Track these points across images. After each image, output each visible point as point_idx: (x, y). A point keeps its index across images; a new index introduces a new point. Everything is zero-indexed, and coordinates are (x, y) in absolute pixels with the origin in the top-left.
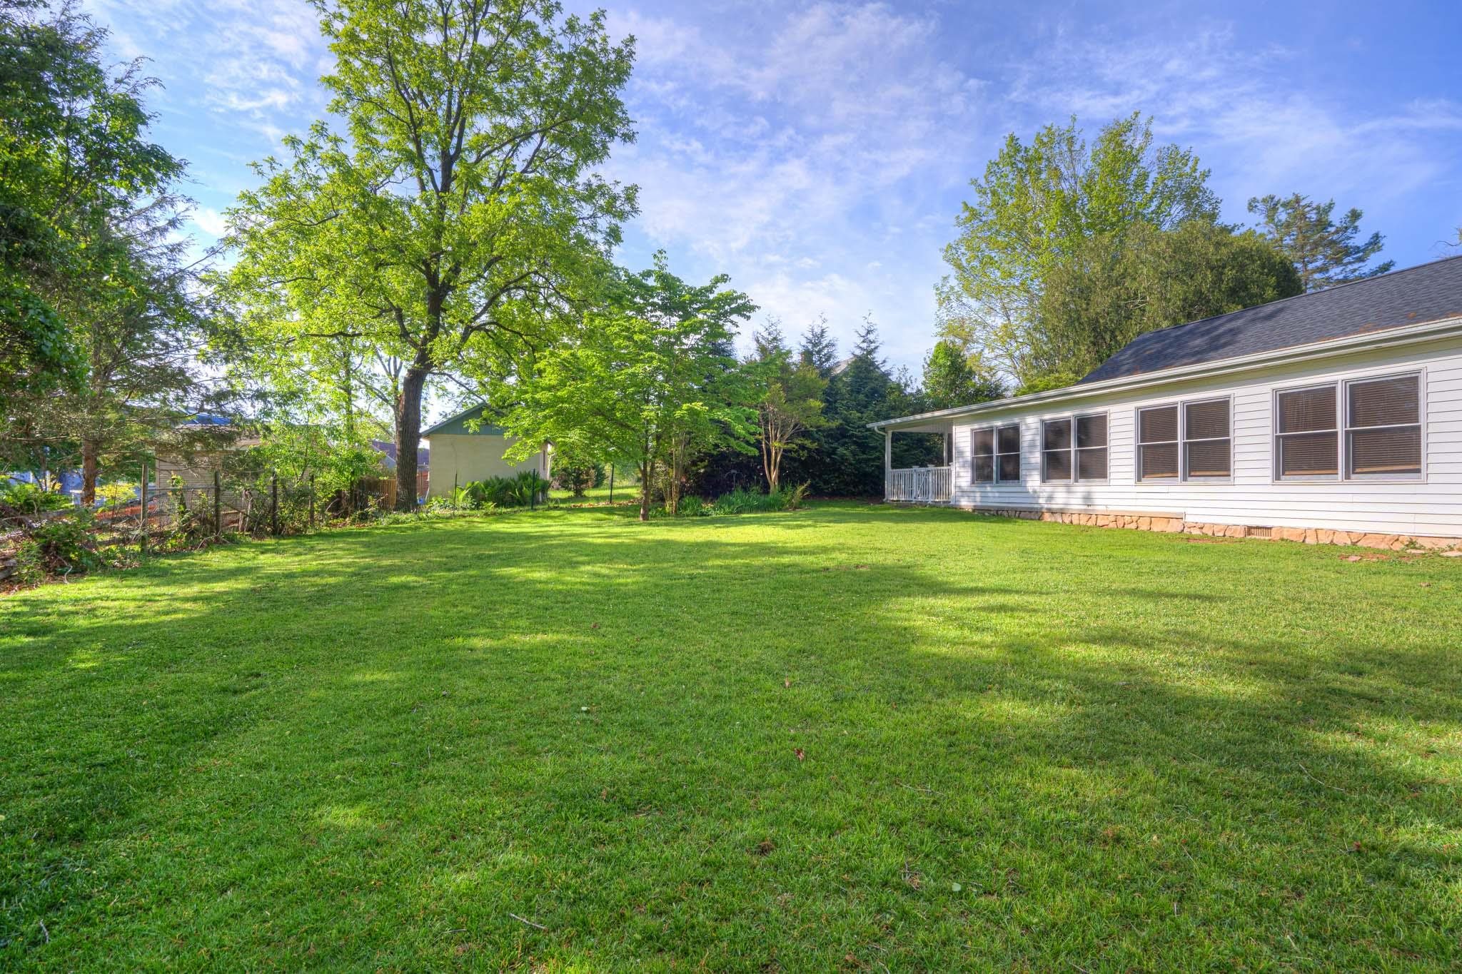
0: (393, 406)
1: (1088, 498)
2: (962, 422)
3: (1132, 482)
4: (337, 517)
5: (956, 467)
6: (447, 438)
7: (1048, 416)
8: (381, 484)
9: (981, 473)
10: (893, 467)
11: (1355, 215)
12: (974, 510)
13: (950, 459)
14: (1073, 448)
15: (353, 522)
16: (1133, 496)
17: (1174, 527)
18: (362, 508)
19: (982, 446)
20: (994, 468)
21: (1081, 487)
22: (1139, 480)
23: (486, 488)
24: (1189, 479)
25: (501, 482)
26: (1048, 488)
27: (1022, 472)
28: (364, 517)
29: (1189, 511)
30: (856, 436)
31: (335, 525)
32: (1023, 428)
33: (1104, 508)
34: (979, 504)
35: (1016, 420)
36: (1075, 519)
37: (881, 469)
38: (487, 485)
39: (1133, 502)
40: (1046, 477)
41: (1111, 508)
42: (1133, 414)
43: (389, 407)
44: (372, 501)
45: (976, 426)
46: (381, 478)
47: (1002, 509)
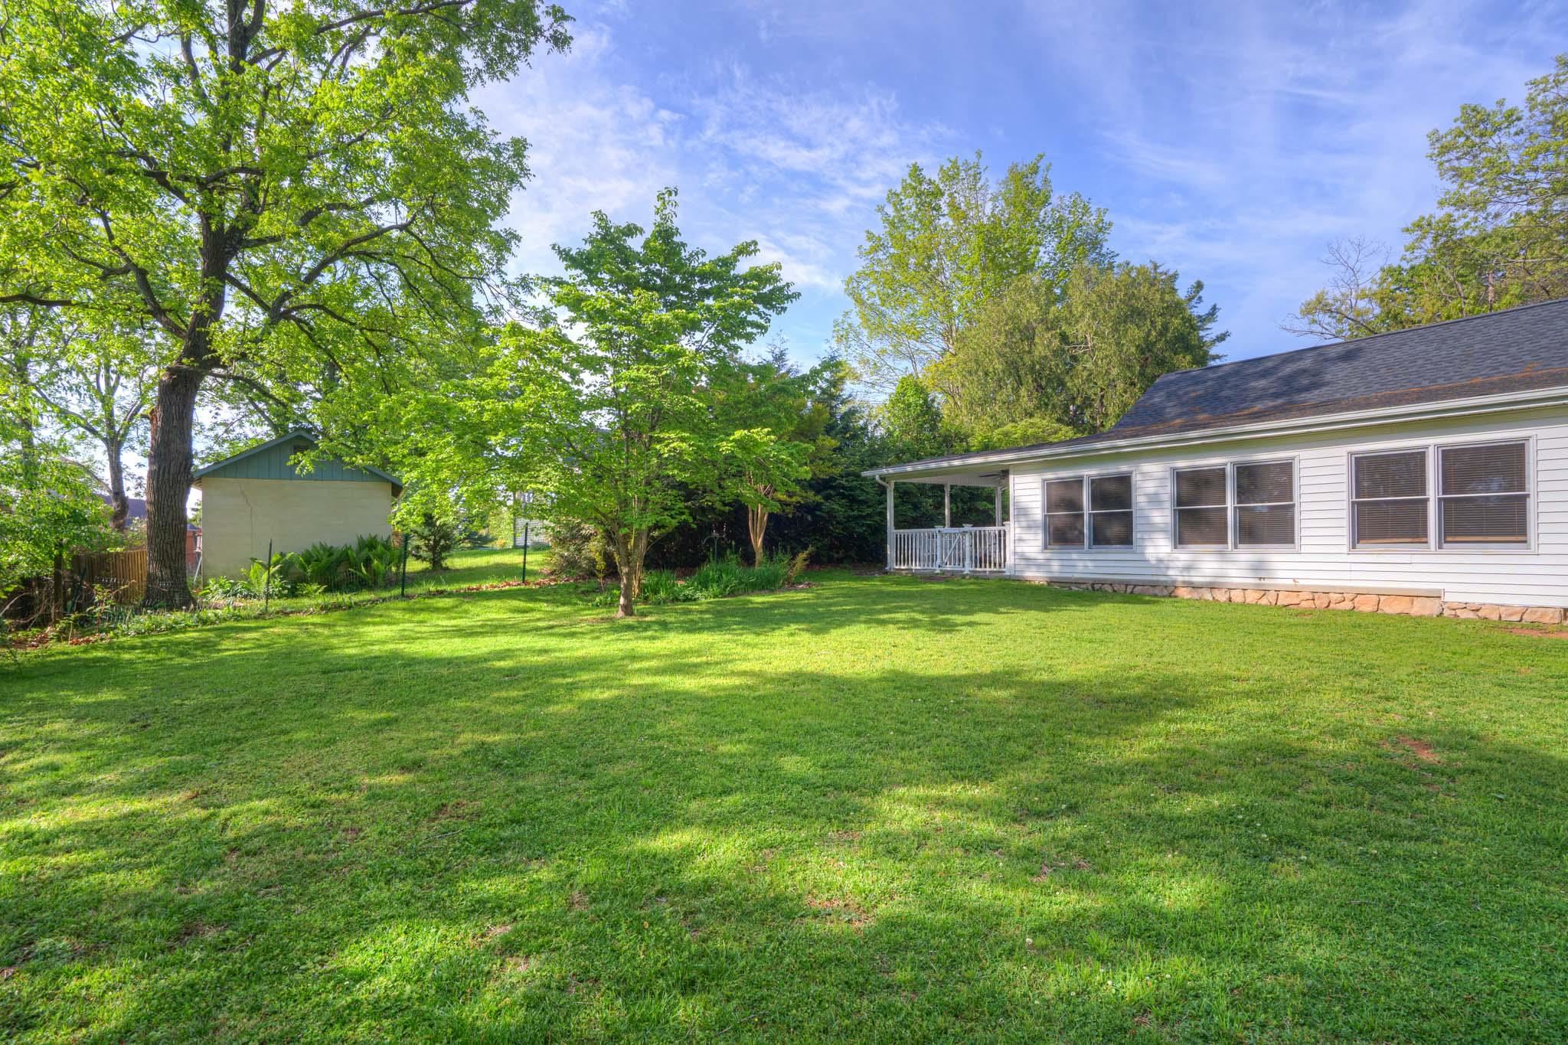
0: (104, 440)
1: (1258, 568)
2: (1024, 468)
3: (1345, 549)
4: (25, 627)
5: (1013, 530)
6: (231, 484)
7: (1182, 464)
8: (110, 560)
9: (1061, 535)
10: (897, 527)
11: (1199, 286)
12: (1049, 583)
13: (1006, 517)
14: (1230, 503)
15: (61, 637)
16: (1347, 567)
17: (1430, 608)
18: (80, 608)
19: (1061, 499)
20: (1086, 531)
21: (1246, 555)
22: (1354, 547)
23: (308, 562)
24: (1445, 545)
25: (330, 552)
26: (1183, 556)
27: (1136, 535)
28: (85, 624)
29: (1447, 587)
30: (843, 487)
31: (21, 643)
32: (1136, 478)
33: (1291, 582)
34: (1056, 575)
35: (1124, 468)
36: (1238, 597)
37: (880, 530)
38: (309, 559)
39: (1348, 576)
40: (1180, 540)
41: (1301, 582)
42: (1344, 460)
43: (98, 442)
44: (100, 593)
45: (1050, 476)
46: (111, 550)
47: (1103, 583)
